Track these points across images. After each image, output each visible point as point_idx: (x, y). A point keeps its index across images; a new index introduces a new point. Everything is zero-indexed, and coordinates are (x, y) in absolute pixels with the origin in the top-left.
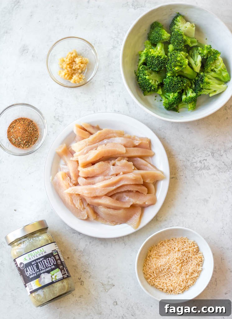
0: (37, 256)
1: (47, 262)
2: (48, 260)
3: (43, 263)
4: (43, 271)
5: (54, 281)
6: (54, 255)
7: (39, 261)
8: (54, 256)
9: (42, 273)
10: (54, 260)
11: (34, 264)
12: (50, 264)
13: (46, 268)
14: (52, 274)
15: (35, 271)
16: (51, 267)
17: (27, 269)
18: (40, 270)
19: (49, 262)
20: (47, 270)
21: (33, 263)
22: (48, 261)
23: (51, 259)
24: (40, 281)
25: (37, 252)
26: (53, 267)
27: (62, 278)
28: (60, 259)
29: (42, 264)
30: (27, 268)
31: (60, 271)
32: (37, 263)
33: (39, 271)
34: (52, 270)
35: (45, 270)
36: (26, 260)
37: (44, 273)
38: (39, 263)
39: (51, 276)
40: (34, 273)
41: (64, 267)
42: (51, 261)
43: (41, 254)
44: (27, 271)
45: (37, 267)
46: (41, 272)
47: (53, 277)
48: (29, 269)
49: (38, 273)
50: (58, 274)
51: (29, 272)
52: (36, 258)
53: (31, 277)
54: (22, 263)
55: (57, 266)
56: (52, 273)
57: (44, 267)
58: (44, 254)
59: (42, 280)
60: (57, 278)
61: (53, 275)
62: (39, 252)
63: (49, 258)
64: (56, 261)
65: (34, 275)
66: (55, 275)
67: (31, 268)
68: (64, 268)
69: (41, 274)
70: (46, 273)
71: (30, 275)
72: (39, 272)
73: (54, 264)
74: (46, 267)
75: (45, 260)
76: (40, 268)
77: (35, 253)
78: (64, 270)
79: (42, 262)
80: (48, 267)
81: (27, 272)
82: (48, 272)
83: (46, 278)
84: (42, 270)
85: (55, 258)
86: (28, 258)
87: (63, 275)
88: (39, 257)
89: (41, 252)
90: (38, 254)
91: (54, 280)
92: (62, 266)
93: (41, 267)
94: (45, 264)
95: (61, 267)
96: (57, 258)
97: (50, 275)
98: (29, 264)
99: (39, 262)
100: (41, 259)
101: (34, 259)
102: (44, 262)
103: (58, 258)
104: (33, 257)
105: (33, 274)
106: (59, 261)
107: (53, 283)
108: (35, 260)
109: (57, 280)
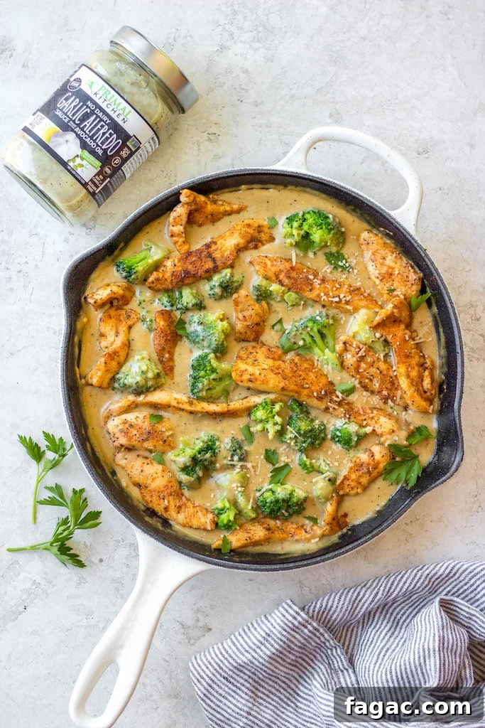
0: (109, 106)
1: (104, 134)
2: (111, 134)
3: (99, 126)
4: (80, 132)
5: (69, 167)
6: (128, 143)
7: (100, 114)
8: (124, 145)
9: (75, 132)
10: (115, 147)
11: (88, 107)
12: (103, 143)
13: (91, 138)
14: (84, 156)
15: (73, 115)
16: (98, 145)
17: (72, 96)
18: (82, 126)
19: (107, 138)
20: (88, 140)
21: (89, 103)
22: (107, 135)
23: (114, 141)
24: (56, 135)
25: (117, 102)
26: (100, 152)
27: (84, 183)
28: (124, 161)
29: (96, 125)
30: (74, 97)
31: (96, 171)
32: (93, 112)
33: (77, 124)
34: (93, 152)
35: (84, 136)
36: (90, 86)
37: (78, 136)
38: (95, 116)
39: (77, 156)
40: (70, 116)
41: (111, 176)
42: (111, 141)
43: (117, 113)
44: (67, 99)
45: (85, 117)
46: (77, 130)
47: (78, 161)
48: (72, 102)
49: (73, 126)
50: (88, 168)
51: (68, 106)
52: (104, 106)
53: (58, 113)
54: (81, 82)
55: (105, 159)
56: (86, 154)
57: (90, 131)
58: (119, 121)
59: (61, 140)
60: (79, 171)
61: (82, 159)
62: (119, 108)
63: (115, 136)
64: (117, 153)
65: (64, 116)
66: (84, 163)
67: (78, 104)
68: (109, 179)
69: (73, 130)
70: (78, 141)
71: (61, 110)
72: (75, 126)
73: (105, 151)
74: (93, 135)
75: (106, 127)
76: (86, 123)
77: (114, 98)
78: (103, 181)
79: (99, 122)
80: (95, 141)
81: (64, 101)
82: (84, 146)
83: (68, 147)
84: (82, 129)
85: (121, 149)
86: (95, 89)
87: (91, 180)
88: (109, 111)
89: (121, 112)
90: (115, 107)
91: (71, 164)
92: (110, 172)
93: (88, 125)
94: (99, 130)
95: (107, 169)
96: (124, 153)
97: (79, 151)
98: (85, 98)
99: (98, 116)
100: (105, 118)
101: (100, 102)
102: (102, 126)
103: (125, 156)
104: (102, 100)
105: (66, 115)
106: (117, 160)
107: (64, 164)
108: (98, 106)
109: (74, 173)
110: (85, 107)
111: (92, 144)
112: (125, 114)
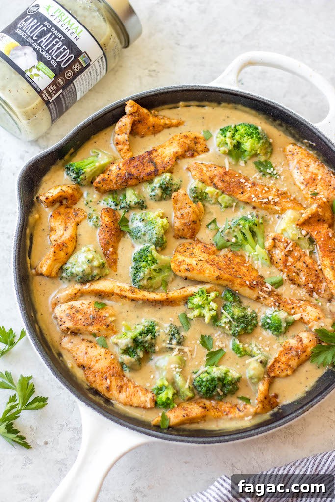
0: (63, 25)
1: (58, 48)
2: (64, 50)
3: (54, 42)
4: (37, 47)
5: (26, 76)
6: (79, 59)
7: (56, 32)
8: (76, 60)
9: (33, 47)
10: (68, 61)
11: (44, 26)
12: (57, 57)
13: (47, 51)
14: (39, 67)
15: (31, 33)
16: (52, 58)
17: (30, 18)
18: (38, 42)
19: (61, 53)
20: (44, 54)
21: (46, 23)
22: (61, 50)
23: (67, 55)
24: (16, 49)
25: (71, 22)
26: (55, 64)
27: (39, 90)
28: (76, 75)
29: (51, 41)
30: (32, 18)
31: (51, 81)
32: (49, 31)
33: (34, 40)
34: (48, 64)
35: (40, 50)
36: (47, 10)
37: (35, 49)
38: (51, 33)
39: (34, 67)
40: (28, 33)
41: (64, 88)
42: (65, 55)
43: (70, 32)
44: (26, 21)
45: (42, 34)
46: (34, 45)
47: (35, 71)
48: (31, 22)
49: (29, 40)
50: (44, 78)
51: (27, 25)
52: (59, 25)
53: (18, 31)
54: (39, 7)
55: (59, 71)
56: (42, 65)
57: (46, 46)
58: (72, 38)
59: (19, 53)
60: (35, 79)
61: (38, 69)
62: (72, 28)
63: (68, 51)
64: (70, 67)
65: (23, 34)
66: (40, 73)
67: (36, 24)
68: (61, 91)
69: (30, 45)
70: (35, 54)
71: (21, 29)
72: (33, 41)
73: (59, 63)
74: (49, 49)
75: (61, 42)
76: (42, 39)
77: (68, 19)
78: (57, 91)
79: (55, 38)
80: (50, 54)
81: (24, 22)
82: (40, 58)
83: (26, 59)
84: (39, 44)
85: (73, 63)
86: (51, 11)
87: (46, 89)
88: (63, 29)
89: (74, 31)
90: (69, 26)
91: (28, 73)
92: (63, 84)
93: (44, 41)
94: (54, 45)
95: (60, 81)
96: (76, 67)
97: (35, 62)
98: (41, 19)
99: (53, 34)
100: (60, 35)
101: (55, 22)
102: (57, 42)
103: (76, 70)
104: (58, 20)
105: (25, 32)
106: (70, 74)
107: (22, 73)
108: (53, 25)
109: (31, 81)
110: (42, 26)
111: (48, 57)
112: (77, 33)
